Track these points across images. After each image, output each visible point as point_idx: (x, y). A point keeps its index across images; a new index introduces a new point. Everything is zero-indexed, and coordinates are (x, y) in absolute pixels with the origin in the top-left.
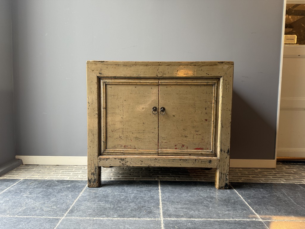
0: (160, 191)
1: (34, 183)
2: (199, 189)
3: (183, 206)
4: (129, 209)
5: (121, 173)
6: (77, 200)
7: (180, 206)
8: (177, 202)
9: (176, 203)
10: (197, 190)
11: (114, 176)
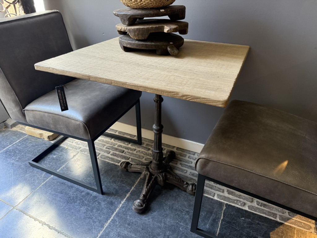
0: (128, 195)
1: (32, 144)
2: (174, 207)
3: (129, 234)
4: (75, 216)
5: (116, 146)
6: (44, 183)
7: (126, 232)
8: (129, 224)
9: (127, 225)
10: (169, 209)
11: (105, 151)
